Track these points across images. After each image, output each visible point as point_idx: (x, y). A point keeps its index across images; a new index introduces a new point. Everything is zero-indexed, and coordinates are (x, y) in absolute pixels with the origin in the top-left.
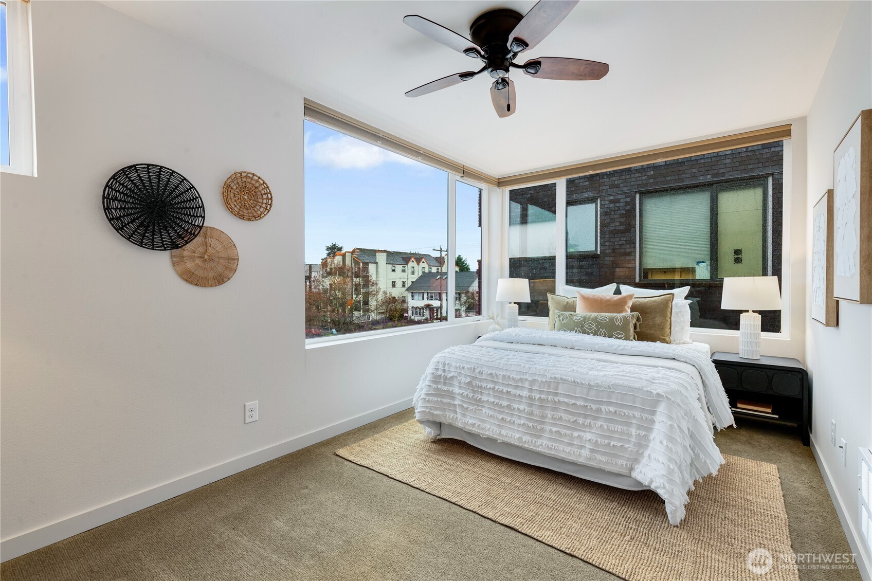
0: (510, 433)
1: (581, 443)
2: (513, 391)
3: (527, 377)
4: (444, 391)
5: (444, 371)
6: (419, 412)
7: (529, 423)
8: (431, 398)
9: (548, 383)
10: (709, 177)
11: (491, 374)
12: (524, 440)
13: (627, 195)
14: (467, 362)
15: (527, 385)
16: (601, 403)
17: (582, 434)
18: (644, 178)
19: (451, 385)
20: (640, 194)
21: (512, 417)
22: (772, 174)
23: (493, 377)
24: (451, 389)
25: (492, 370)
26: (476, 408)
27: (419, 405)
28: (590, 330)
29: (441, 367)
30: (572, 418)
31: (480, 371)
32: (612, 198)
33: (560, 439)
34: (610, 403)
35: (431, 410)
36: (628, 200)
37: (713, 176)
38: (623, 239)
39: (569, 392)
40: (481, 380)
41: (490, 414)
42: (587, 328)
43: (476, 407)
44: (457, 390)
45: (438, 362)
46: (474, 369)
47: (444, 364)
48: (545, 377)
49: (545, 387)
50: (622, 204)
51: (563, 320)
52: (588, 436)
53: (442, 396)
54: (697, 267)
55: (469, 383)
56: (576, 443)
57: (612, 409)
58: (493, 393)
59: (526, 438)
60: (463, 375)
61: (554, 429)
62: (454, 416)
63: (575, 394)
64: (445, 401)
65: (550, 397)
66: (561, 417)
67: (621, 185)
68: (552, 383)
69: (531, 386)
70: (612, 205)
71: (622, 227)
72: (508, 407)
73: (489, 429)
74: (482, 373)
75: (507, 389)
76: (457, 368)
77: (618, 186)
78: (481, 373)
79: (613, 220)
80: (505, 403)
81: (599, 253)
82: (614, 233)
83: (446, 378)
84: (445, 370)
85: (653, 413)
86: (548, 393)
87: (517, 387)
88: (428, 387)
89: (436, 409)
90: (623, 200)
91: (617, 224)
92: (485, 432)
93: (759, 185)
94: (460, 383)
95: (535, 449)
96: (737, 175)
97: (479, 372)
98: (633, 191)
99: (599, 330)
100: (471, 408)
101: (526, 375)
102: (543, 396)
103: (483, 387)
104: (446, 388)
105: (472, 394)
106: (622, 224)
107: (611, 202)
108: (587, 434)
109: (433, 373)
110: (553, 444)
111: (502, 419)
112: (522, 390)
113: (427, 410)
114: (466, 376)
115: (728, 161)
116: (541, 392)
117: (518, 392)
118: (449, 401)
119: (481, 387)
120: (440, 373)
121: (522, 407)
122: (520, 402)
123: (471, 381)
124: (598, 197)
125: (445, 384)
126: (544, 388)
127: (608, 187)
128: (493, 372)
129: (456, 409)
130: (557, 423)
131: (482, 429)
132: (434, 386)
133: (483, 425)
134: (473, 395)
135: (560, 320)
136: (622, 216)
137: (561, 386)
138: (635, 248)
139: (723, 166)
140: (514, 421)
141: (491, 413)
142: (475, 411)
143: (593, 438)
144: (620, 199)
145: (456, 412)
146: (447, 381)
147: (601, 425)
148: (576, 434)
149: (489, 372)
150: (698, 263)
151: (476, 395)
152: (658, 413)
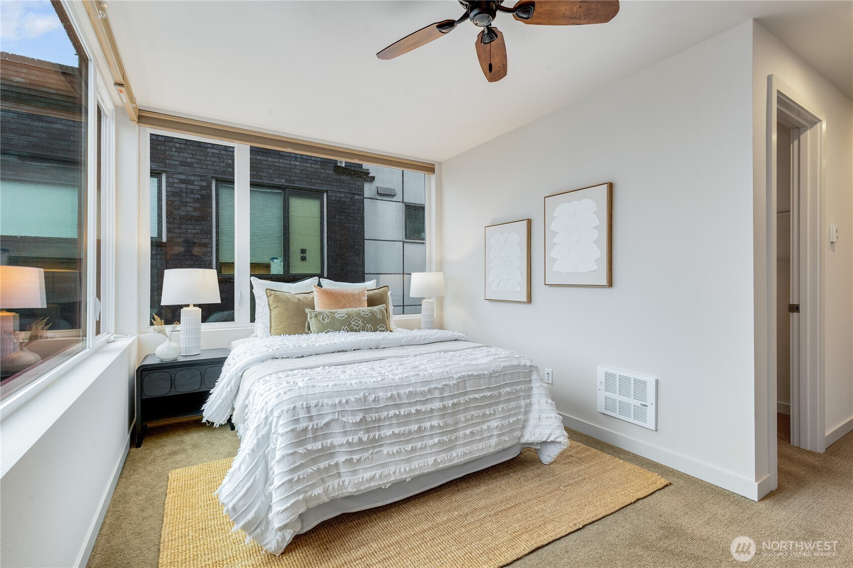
0: (422, 462)
1: (490, 433)
2: (423, 408)
3: (434, 385)
4: (318, 451)
5: (311, 419)
7: (443, 438)
8: (301, 472)
9: (457, 385)
10: (283, 181)
11: (392, 397)
12: (439, 461)
13: (203, 178)
14: (349, 392)
15: (437, 394)
16: (500, 387)
17: (489, 424)
18: (222, 165)
19: (325, 436)
20: (217, 180)
21: (422, 441)
22: (327, 191)
23: (395, 400)
24: (328, 442)
25: (391, 391)
26: (372, 453)
28: (358, 326)
29: (302, 414)
30: (480, 412)
31: (375, 398)
32: (183, 177)
33: (473, 439)
34: (506, 385)
36: (204, 184)
37: (287, 181)
38: (197, 227)
39: (476, 387)
40: (377, 410)
41: (395, 451)
42: (354, 325)
43: (372, 451)
44: (338, 440)
45: (294, 408)
46: (365, 397)
47: (308, 408)
48: (451, 379)
49: (456, 390)
50: (197, 188)
51: (323, 319)
52: (494, 424)
53: (314, 461)
54: (272, 262)
55: (361, 421)
56: (486, 436)
57: (508, 389)
58: (398, 420)
59: (440, 458)
60: (350, 413)
61: (468, 432)
62: (339, 483)
63: (480, 387)
64: (322, 465)
65: (461, 399)
66: (472, 415)
67: (195, 165)
68: (460, 384)
69: (442, 394)
70: (183, 186)
71: (196, 214)
72: (419, 429)
73: (394, 473)
74: (378, 400)
75: (415, 408)
76: (335, 405)
77: (190, 165)
79: (185, 204)
80: (414, 427)
81: (164, 239)
82: (187, 219)
83: (316, 430)
84: (312, 416)
85: (530, 381)
86: (460, 395)
87: (425, 402)
88: (290, 458)
89: (312, 487)
90: (198, 184)
91: (190, 209)
93: (318, 198)
94: (344, 426)
95: (451, 464)
96: (304, 185)
97: (374, 400)
98: (209, 176)
99: (365, 325)
100: (366, 455)
101: (432, 384)
102: (455, 401)
103: (382, 418)
104: (320, 445)
105: (367, 435)
106: (195, 209)
107: (182, 181)
108: (492, 421)
109: (293, 430)
110: (467, 448)
111: (412, 448)
112: (431, 403)
113: (301, 497)
114: (354, 413)
115: (298, 171)
116: (452, 397)
117: (429, 407)
118: (327, 463)
119: (380, 419)
120: (304, 424)
121: (435, 423)
122: (430, 418)
123: (364, 417)
124: (165, 172)
125: (315, 439)
126: (454, 392)
127: (177, 163)
128: (395, 392)
129: (341, 469)
130: (470, 423)
131: (387, 476)
132: (301, 450)
133: (386, 471)
135: (319, 320)
136: (196, 200)
137: (468, 383)
138: (211, 238)
139: (294, 174)
140: (426, 444)
141: (395, 449)
142: (372, 458)
143: (499, 423)
144: (194, 181)
145: (341, 475)
146: (319, 433)
147: (503, 408)
148: (485, 427)
149: (389, 395)
150: (273, 259)
151: (372, 435)
152: (533, 381)
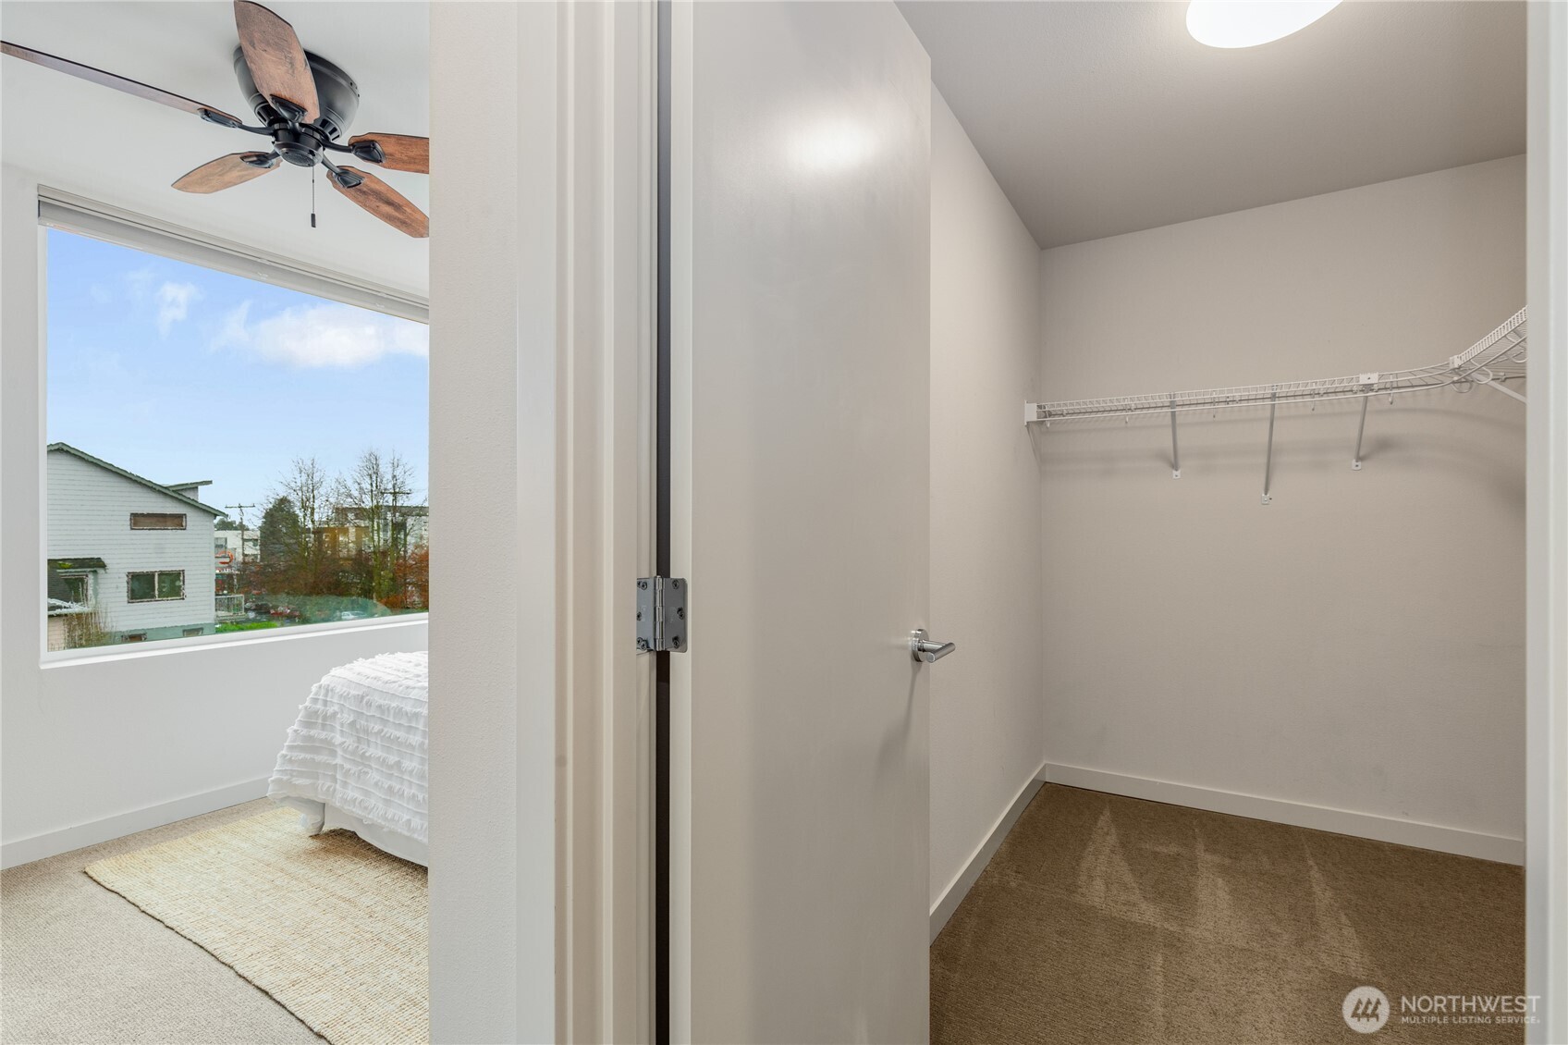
0: (397, 815)
4: (319, 740)
5: (325, 703)
6: (273, 781)
7: (419, 794)
8: (295, 754)
11: (381, 706)
19: (331, 729)
21: (401, 784)
23: (383, 712)
24: (331, 736)
25: (384, 699)
26: (360, 771)
27: (276, 768)
29: (321, 696)
31: (369, 700)
35: (292, 776)
40: (367, 718)
41: (375, 781)
43: (360, 768)
44: (338, 739)
46: (362, 697)
47: (328, 693)
53: (315, 750)
55: (353, 724)
58: (381, 741)
60: (347, 710)
62: (329, 787)
64: (318, 758)
72: (398, 764)
73: (373, 808)
74: (371, 705)
75: (397, 733)
76: (342, 698)
78: (369, 704)
80: (393, 759)
83: (325, 718)
84: (326, 701)
88: (299, 735)
89: (301, 774)
92: (369, 814)
94: (342, 725)
100: (354, 770)
103: (370, 731)
104: (323, 735)
105: (356, 745)
109: (308, 709)
111: (390, 788)
113: (285, 778)
114: (350, 711)
118: (325, 758)
119: (368, 731)
120: (319, 706)
121: (413, 766)
122: (410, 756)
123: (356, 721)
125: (322, 727)
128: (385, 703)
129: (336, 772)
131: (366, 808)
132: (305, 732)
133: (367, 802)
134: (358, 747)
140: (403, 791)
141: (377, 778)
142: (359, 777)
145: (334, 779)
146: (327, 721)
149: (380, 702)
151: (361, 747)
